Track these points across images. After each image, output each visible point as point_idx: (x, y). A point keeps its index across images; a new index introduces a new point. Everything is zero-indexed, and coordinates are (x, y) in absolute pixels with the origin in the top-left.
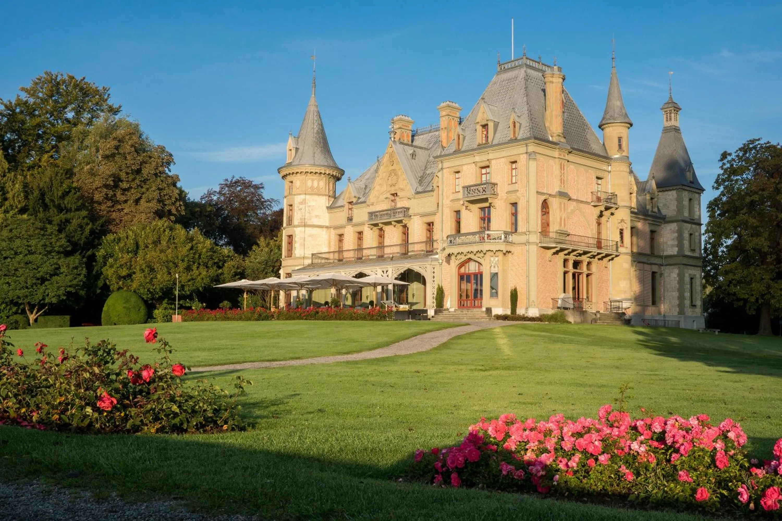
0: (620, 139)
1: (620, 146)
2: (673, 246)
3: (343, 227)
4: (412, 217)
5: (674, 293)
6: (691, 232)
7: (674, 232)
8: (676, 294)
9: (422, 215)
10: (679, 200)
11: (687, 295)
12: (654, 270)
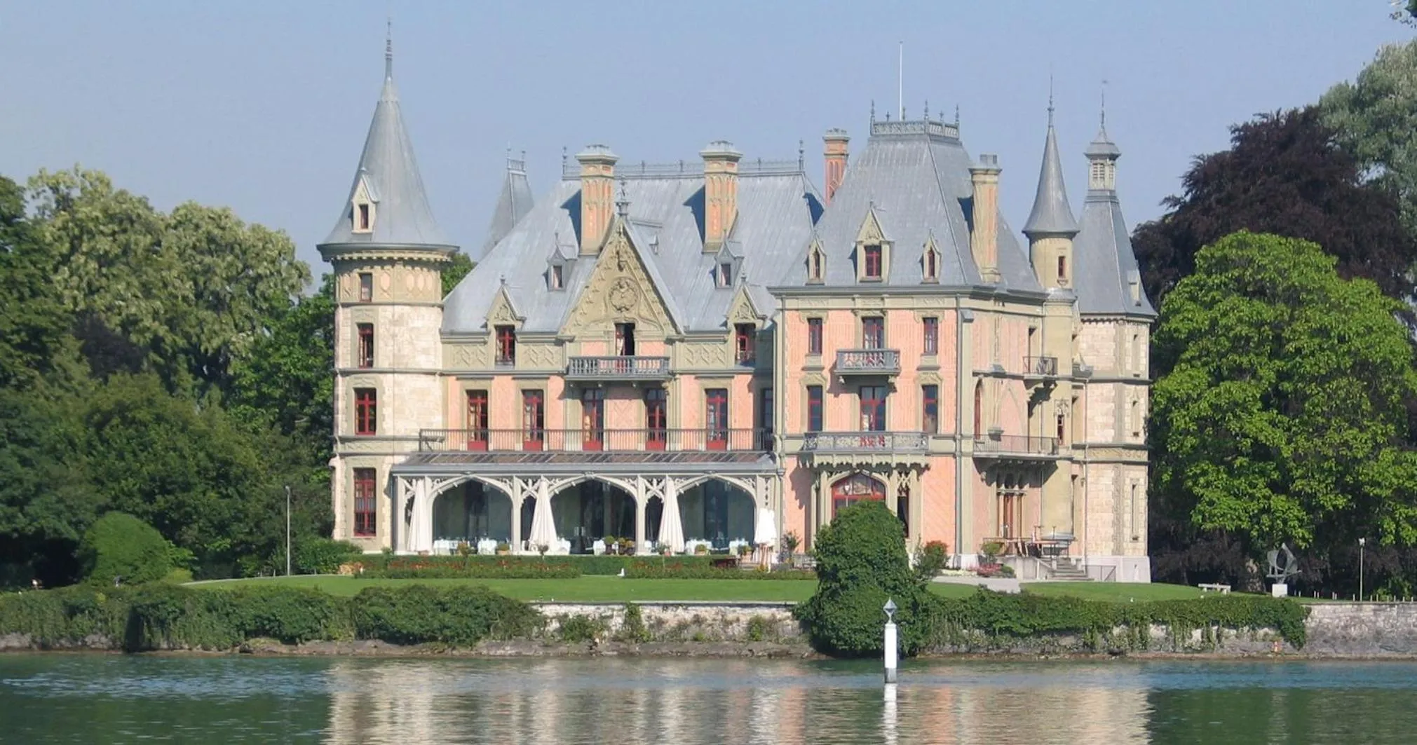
0: (1061, 259)
1: (1061, 272)
2: (1105, 426)
3: (489, 376)
4: (678, 376)
5: (1105, 515)
6: (1136, 399)
7: (1107, 400)
8: (1109, 517)
9: (699, 375)
10: (1119, 341)
11: (1127, 517)
12: (1075, 473)
